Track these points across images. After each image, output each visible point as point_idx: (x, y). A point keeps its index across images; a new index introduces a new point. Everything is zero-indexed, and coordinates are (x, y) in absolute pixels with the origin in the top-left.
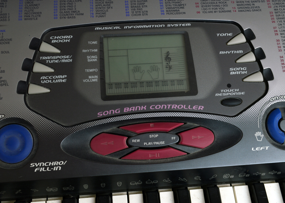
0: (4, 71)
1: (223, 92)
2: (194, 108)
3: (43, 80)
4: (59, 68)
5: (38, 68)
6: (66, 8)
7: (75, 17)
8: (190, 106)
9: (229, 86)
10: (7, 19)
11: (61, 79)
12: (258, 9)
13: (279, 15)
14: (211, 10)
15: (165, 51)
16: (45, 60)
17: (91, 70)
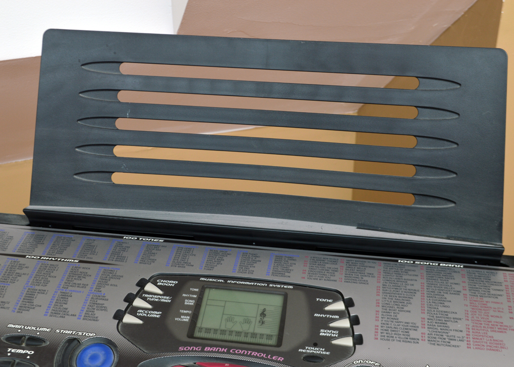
0: (107, 300)
1: (308, 349)
2: (274, 358)
3: (139, 313)
4: (156, 306)
5: (138, 302)
6: (180, 259)
7: (185, 267)
8: (270, 356)
9: (315, 345)
10: (125, 261)
11: (156, 314)
12: (366, 283)
13: (387, 290)
14: (317, 277)
15: (262, 308)
16: (146, 298)
17: (185, 312)
